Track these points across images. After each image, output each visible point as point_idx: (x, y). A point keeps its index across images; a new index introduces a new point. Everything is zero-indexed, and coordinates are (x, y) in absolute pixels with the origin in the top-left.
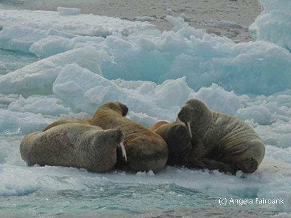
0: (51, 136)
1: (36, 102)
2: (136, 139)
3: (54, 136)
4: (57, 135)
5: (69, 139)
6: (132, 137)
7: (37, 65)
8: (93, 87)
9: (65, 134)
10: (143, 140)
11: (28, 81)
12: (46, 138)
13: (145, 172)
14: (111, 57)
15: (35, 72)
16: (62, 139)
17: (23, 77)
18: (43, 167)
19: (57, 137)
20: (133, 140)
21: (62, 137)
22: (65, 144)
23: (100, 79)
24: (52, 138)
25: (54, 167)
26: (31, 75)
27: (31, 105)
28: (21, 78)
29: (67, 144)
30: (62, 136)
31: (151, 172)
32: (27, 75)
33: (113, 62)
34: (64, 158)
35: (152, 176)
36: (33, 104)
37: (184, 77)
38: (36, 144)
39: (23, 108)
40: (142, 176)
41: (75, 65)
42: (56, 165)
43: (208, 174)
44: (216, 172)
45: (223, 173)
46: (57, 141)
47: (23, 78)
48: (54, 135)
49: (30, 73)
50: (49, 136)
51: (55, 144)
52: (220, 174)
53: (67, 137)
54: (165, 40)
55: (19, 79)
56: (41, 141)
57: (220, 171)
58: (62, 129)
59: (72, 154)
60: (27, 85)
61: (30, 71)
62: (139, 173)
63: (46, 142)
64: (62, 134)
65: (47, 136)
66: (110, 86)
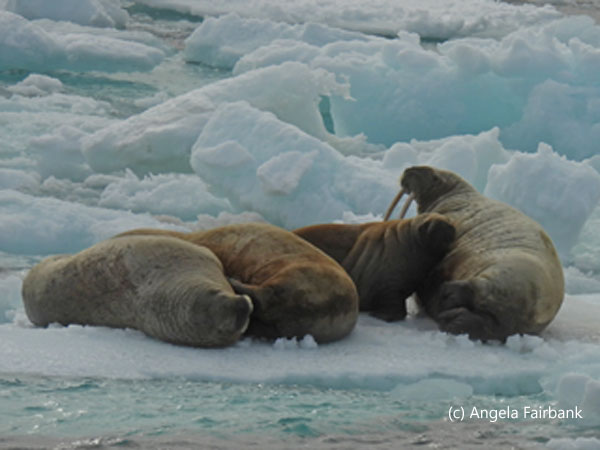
0: (87, 263)
1: (161, 186)
2: (288, 268)
3: (94, 262)
4: (99, 260)
5: (127, 273)
6: (280, 264)
7: (173, 106)
8: (277, 154)
9: (119, 257)
10: (303, 270)
11: (151, 142)
12: (75, 268)
13: (294, 340)
14: (343, 85)
15: (167, 123)
16: (111, 269)
17: (141, 132)
18: (64, 329)
19: (99, 264)
20: (283, 271)
21: (111, 265)
22: (117, 282)
23: (295, 137)
24: (89, 266)
25: (88, 328)
26: (159, 129)
27: (150, 194)
28: (137, 134)
29: (123, 283)
30: (111, 261)
31: (309, 340)
32: (150, 129)
33: (348, 97)
34: (111, 312)
35: (312, 349)
36: (154, 191)
37: (496, 129)
38: (53, 281)
39: (133, 198)
40: (287, 348)
41: (243, 105)
42: (92, 324)
43: (443, 345)
44: (464, 338)
45: (479, 342)
46: (98, 273)
47: (141, 136)
48: (93, 259)
49: (156, 123)
50: (83, 263)
51: (94, 279)
52: (471, 343)
53: (123, 266)
54: (510, 49)
55: (131, 139)
56: (65, 274)
57: (472, 338)
58: (113, 247)
59: (128, 307)
60: (149, 151)
61: (157, 118)
62: (280, 342)
63: (76, 275)
64: (114, 257)
65: (79, 264)
66: (315, 152)
